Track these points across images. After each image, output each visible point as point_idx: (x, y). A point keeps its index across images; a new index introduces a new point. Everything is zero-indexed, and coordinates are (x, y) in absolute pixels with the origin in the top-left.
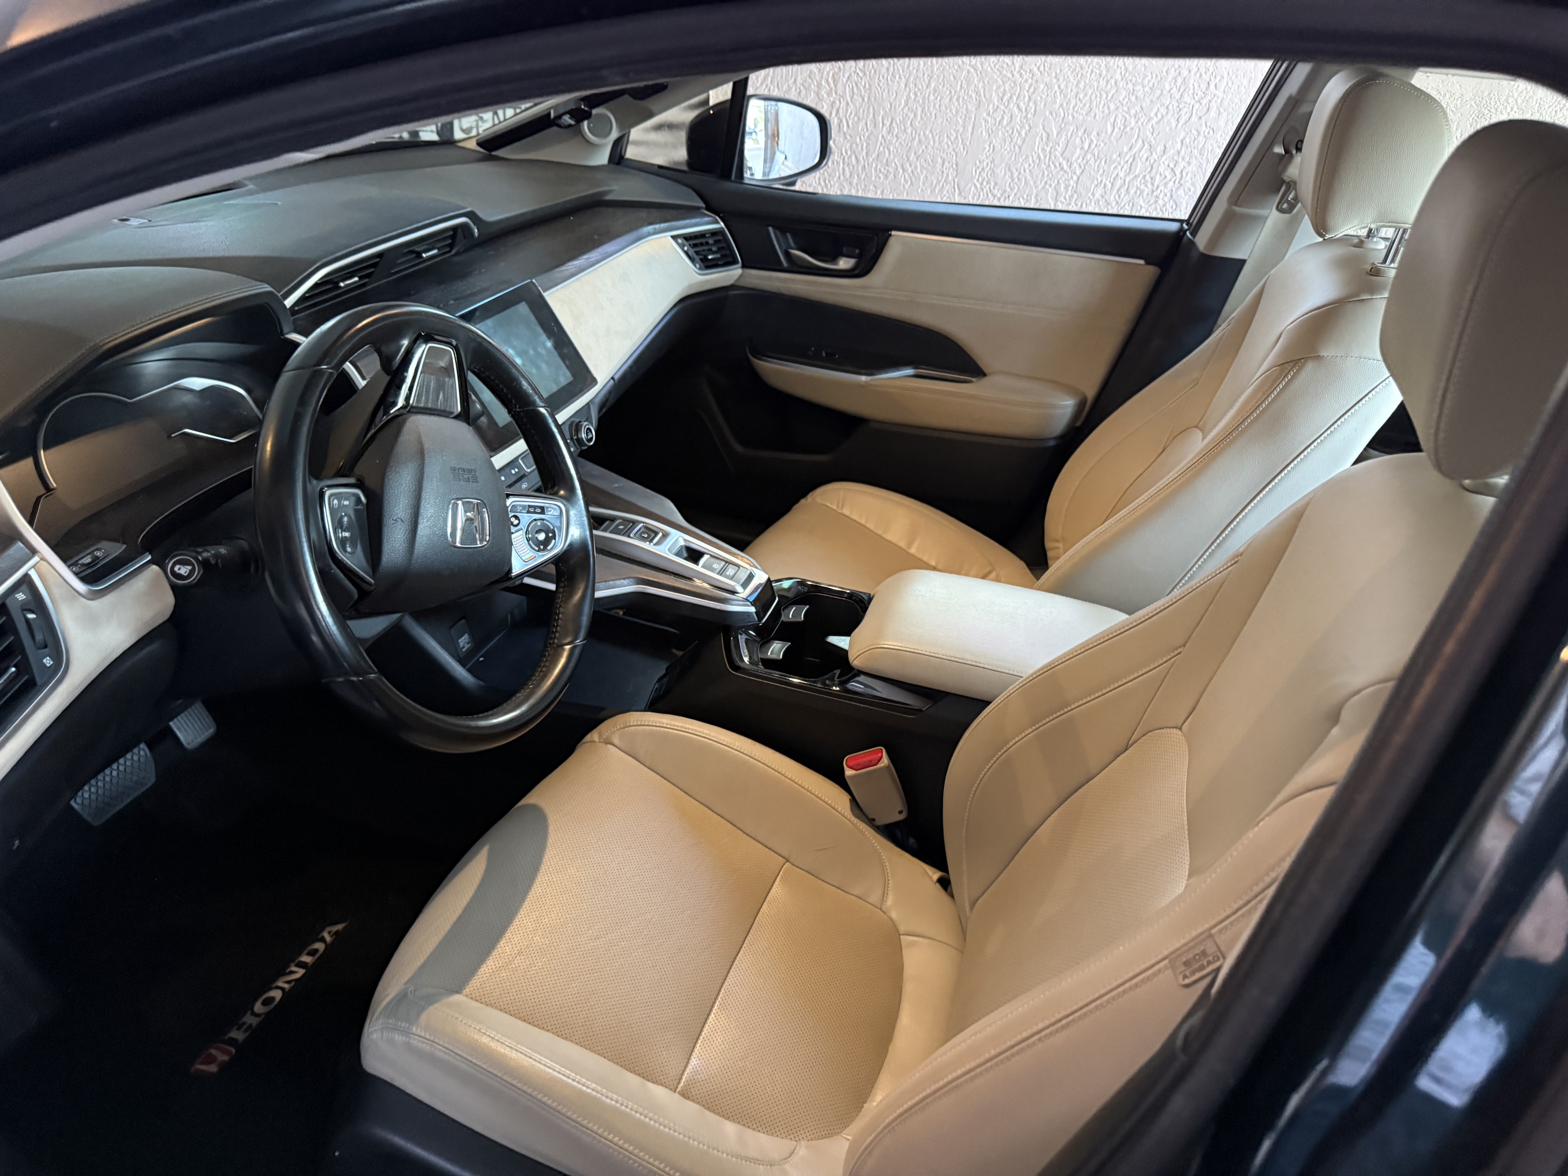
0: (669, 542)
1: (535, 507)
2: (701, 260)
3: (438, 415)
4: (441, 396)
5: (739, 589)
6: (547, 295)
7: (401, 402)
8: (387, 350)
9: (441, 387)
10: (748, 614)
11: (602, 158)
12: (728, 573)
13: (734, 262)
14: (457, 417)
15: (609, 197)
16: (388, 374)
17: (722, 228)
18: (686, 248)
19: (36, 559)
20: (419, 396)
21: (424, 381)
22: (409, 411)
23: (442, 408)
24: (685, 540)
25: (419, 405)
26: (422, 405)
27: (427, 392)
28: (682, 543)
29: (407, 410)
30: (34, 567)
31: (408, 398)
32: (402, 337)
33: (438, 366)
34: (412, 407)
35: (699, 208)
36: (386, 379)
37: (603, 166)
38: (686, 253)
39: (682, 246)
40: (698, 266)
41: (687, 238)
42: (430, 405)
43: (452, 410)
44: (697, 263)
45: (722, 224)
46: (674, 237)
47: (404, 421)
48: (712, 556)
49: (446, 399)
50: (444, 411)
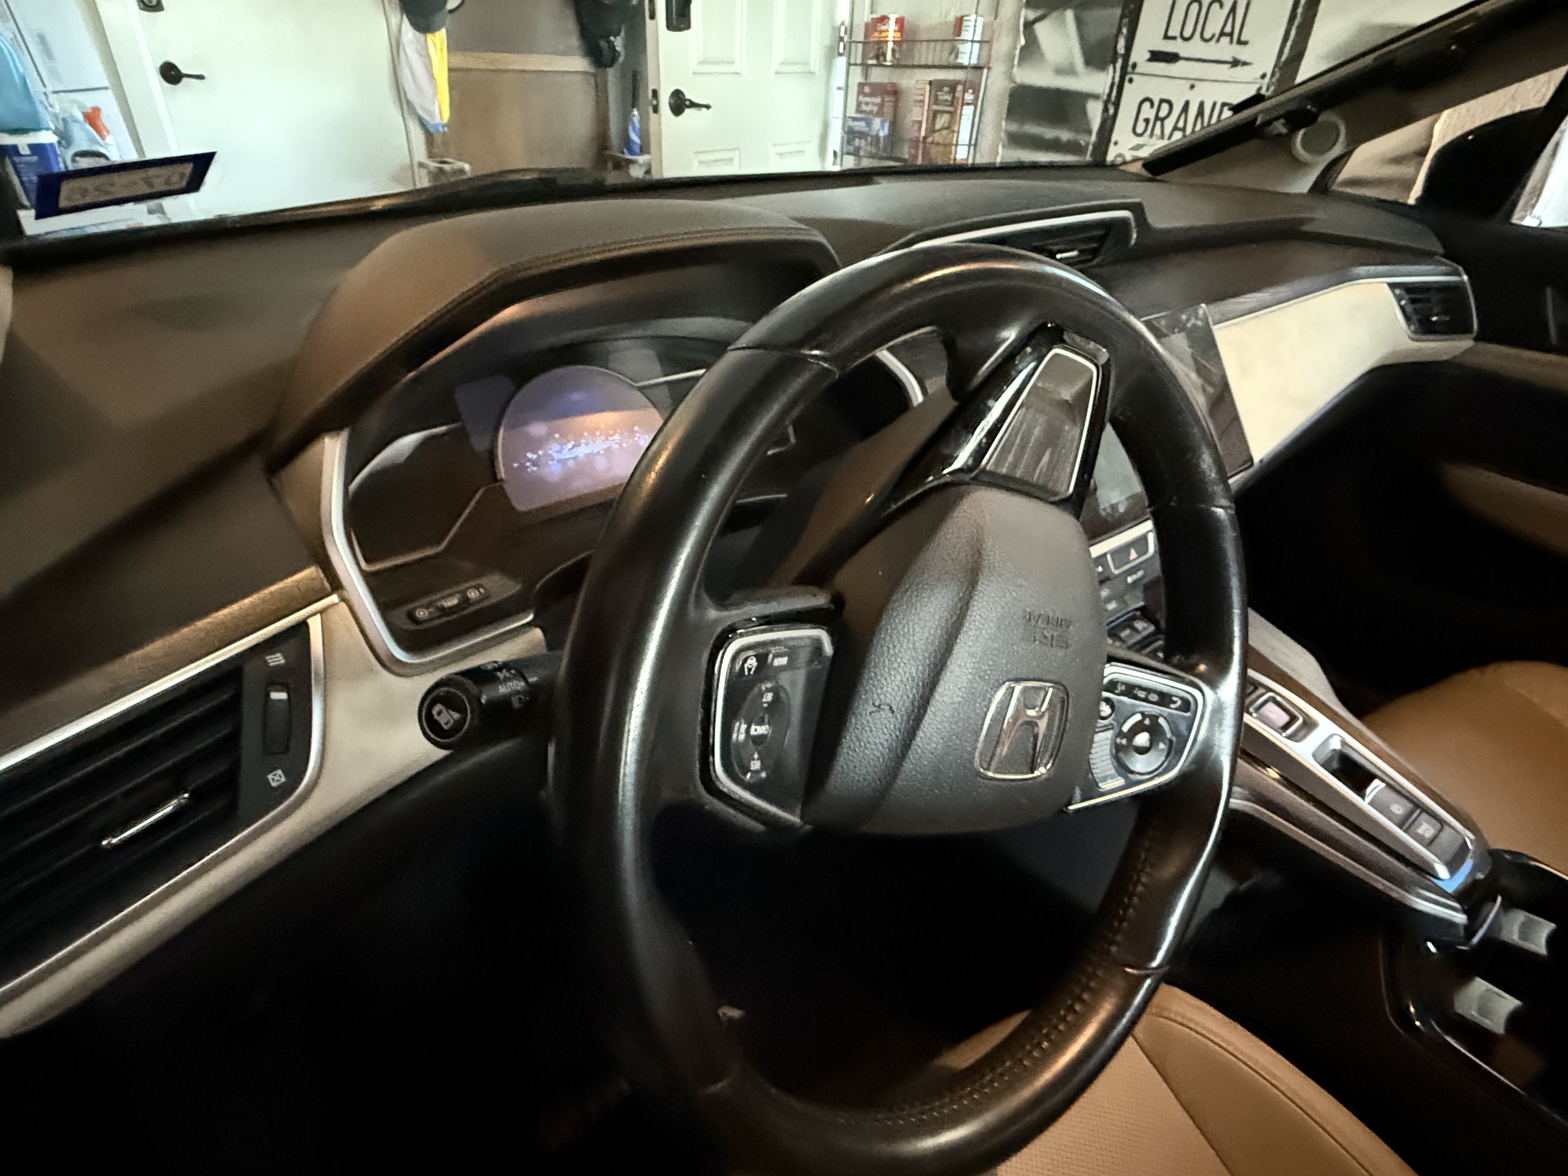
0: (1314, 740)
1: (1149, 690)
2: (1420, 321)
3: (1028, 495)
4: (1046, 458)
5: (1442, 871)
6: (1218, 329)
7: (963, 457)
8: (963, 343)
9: (1052, 438)
10: (1450, 924)
11: (1303, 184)
12: (1420, 831)
13: (1465, 329)
14: (1063, 503)
15: (1307, 228)
16: (955, 395)
17: (1463, 282)
18: (1403, 303)
19: (334, 598)
20: (1005, 450)
21: (1021, 424)
22: (974, 479)
23: (1041, 482)
24: (1344, 743)
25: (998, 471)
26: (1004, 471)
27: (1023, 447)
28: (1335, 744)
29: (973, 474)
30: (322, 612)
31: (980, 452)
32: (1003, 322)
33: (1057, 397)
34: (984, 471)
35: (1435, 254)
36: (950, 404)
37: (1302, 195)
38: (1402, 308)
39: (1399, 299)
40: (1413, 327)
41: (1409, 289)
42: (1018, 474)
43: (1057, 489)
44: (1414, 324)
45: (1465, 278)
46: (1392, 286)
47: (961, 497)
48: (1389, 785)
49: (1053, 466)
50: (1042, 488)
